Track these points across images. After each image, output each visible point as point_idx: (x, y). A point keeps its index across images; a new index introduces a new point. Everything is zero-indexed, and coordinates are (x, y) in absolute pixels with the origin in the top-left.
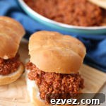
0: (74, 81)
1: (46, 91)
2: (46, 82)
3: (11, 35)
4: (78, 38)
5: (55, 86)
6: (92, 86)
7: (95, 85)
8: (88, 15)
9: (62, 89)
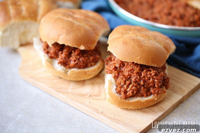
0: (156, 75)
1: (122, 84)
2: (124, 75)
3: (91, 26)
4: (171, 38)
5: (133, 79)
6: (181, 88)
7: (184, 88)
8: (186, 19)
9: (142, 83)
